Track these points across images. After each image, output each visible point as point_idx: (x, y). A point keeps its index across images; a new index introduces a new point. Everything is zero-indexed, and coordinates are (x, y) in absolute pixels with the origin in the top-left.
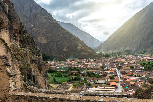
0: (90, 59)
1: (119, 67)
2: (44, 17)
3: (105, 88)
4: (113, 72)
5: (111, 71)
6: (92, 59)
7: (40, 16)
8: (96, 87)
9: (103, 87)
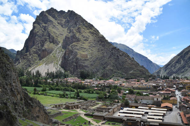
0: (141, 79)
1: (180, 87)
2: (88, 31)
3: (150, 109)
4: (170, 92)
5: (166, 91)
6: (143, 79)
7: (83, 29)
8: (137, 107)
9: (148, 108)
